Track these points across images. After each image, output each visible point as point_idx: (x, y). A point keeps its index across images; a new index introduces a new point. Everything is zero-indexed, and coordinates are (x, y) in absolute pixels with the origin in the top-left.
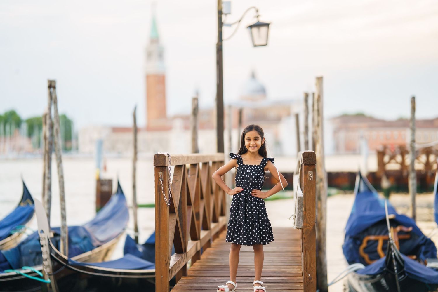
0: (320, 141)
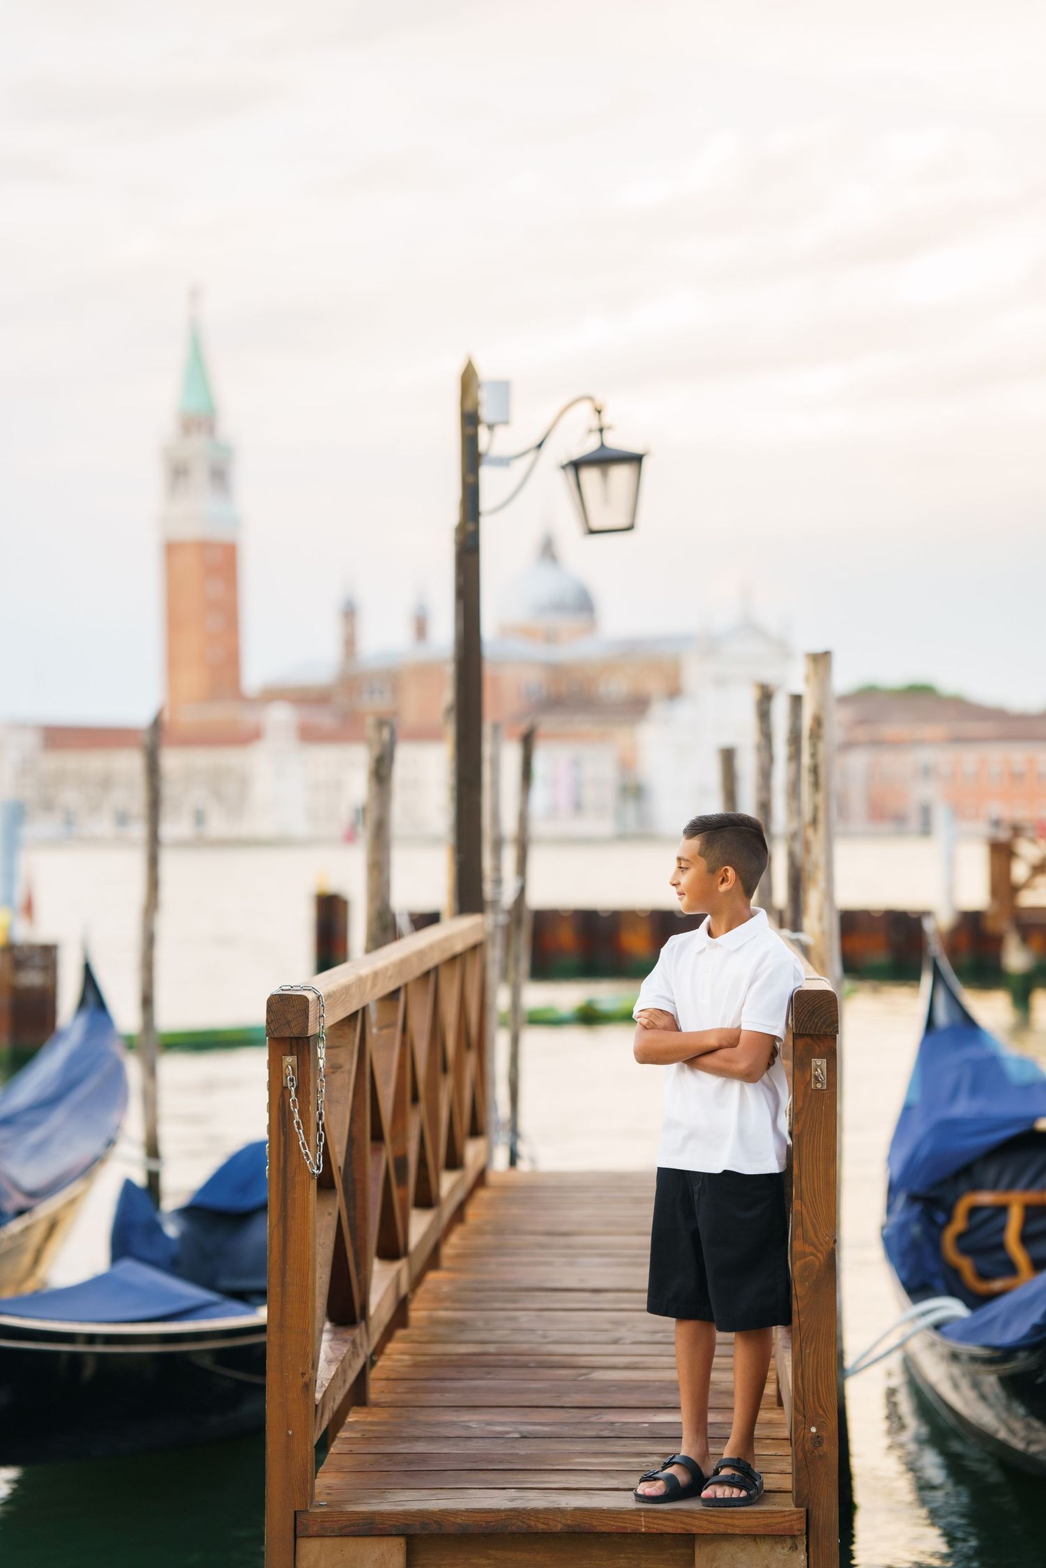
0: (820, 876)
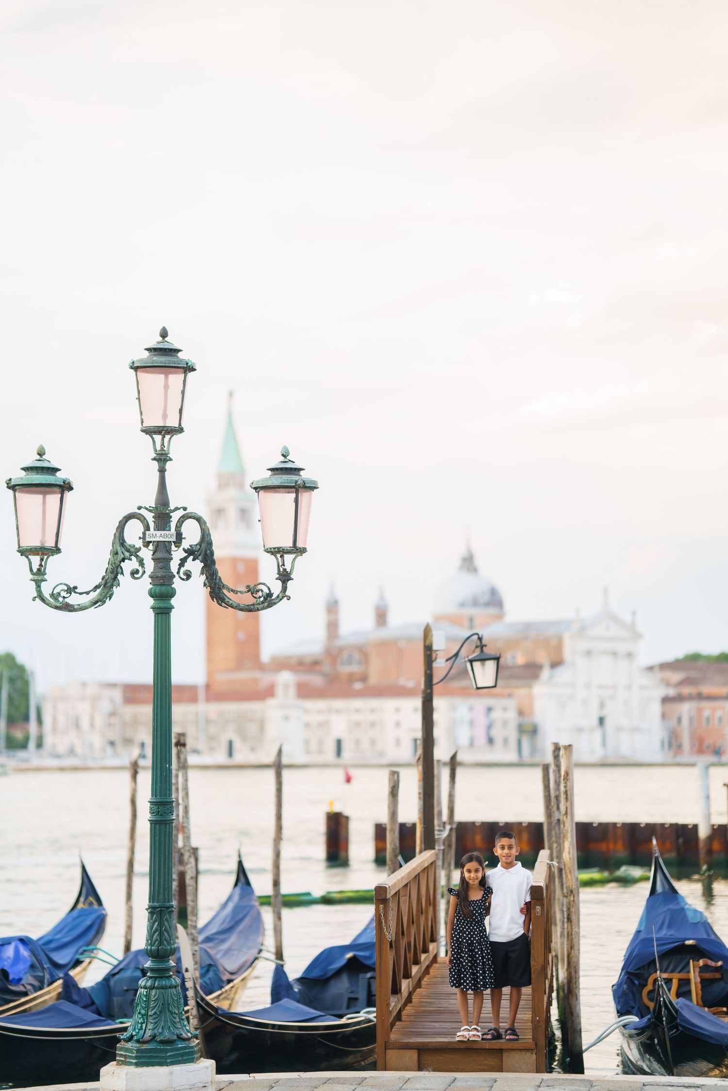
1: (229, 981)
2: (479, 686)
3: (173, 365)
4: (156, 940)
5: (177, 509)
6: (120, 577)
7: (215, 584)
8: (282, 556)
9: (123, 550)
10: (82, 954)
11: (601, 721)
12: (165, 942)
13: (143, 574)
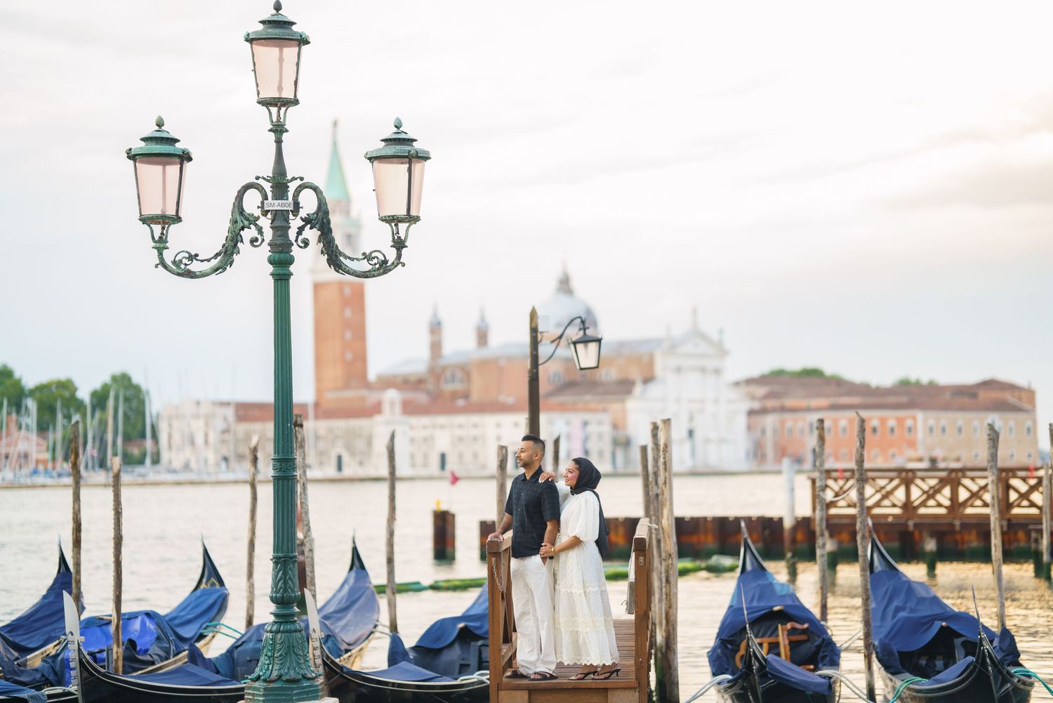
1: (347, 651)
2: (582, 366)
3: (288, 37)
4: (281, 588)
5: (294, 179)
6: (239, 245)
7: (332, 251)
8: (396, 225)
9: (242, 219)
10: (205, 628)
11: (691, 433)
12: (289, 590)
13: (262, 242)
